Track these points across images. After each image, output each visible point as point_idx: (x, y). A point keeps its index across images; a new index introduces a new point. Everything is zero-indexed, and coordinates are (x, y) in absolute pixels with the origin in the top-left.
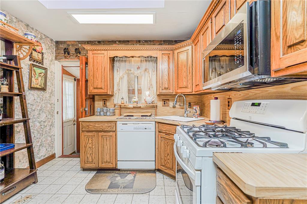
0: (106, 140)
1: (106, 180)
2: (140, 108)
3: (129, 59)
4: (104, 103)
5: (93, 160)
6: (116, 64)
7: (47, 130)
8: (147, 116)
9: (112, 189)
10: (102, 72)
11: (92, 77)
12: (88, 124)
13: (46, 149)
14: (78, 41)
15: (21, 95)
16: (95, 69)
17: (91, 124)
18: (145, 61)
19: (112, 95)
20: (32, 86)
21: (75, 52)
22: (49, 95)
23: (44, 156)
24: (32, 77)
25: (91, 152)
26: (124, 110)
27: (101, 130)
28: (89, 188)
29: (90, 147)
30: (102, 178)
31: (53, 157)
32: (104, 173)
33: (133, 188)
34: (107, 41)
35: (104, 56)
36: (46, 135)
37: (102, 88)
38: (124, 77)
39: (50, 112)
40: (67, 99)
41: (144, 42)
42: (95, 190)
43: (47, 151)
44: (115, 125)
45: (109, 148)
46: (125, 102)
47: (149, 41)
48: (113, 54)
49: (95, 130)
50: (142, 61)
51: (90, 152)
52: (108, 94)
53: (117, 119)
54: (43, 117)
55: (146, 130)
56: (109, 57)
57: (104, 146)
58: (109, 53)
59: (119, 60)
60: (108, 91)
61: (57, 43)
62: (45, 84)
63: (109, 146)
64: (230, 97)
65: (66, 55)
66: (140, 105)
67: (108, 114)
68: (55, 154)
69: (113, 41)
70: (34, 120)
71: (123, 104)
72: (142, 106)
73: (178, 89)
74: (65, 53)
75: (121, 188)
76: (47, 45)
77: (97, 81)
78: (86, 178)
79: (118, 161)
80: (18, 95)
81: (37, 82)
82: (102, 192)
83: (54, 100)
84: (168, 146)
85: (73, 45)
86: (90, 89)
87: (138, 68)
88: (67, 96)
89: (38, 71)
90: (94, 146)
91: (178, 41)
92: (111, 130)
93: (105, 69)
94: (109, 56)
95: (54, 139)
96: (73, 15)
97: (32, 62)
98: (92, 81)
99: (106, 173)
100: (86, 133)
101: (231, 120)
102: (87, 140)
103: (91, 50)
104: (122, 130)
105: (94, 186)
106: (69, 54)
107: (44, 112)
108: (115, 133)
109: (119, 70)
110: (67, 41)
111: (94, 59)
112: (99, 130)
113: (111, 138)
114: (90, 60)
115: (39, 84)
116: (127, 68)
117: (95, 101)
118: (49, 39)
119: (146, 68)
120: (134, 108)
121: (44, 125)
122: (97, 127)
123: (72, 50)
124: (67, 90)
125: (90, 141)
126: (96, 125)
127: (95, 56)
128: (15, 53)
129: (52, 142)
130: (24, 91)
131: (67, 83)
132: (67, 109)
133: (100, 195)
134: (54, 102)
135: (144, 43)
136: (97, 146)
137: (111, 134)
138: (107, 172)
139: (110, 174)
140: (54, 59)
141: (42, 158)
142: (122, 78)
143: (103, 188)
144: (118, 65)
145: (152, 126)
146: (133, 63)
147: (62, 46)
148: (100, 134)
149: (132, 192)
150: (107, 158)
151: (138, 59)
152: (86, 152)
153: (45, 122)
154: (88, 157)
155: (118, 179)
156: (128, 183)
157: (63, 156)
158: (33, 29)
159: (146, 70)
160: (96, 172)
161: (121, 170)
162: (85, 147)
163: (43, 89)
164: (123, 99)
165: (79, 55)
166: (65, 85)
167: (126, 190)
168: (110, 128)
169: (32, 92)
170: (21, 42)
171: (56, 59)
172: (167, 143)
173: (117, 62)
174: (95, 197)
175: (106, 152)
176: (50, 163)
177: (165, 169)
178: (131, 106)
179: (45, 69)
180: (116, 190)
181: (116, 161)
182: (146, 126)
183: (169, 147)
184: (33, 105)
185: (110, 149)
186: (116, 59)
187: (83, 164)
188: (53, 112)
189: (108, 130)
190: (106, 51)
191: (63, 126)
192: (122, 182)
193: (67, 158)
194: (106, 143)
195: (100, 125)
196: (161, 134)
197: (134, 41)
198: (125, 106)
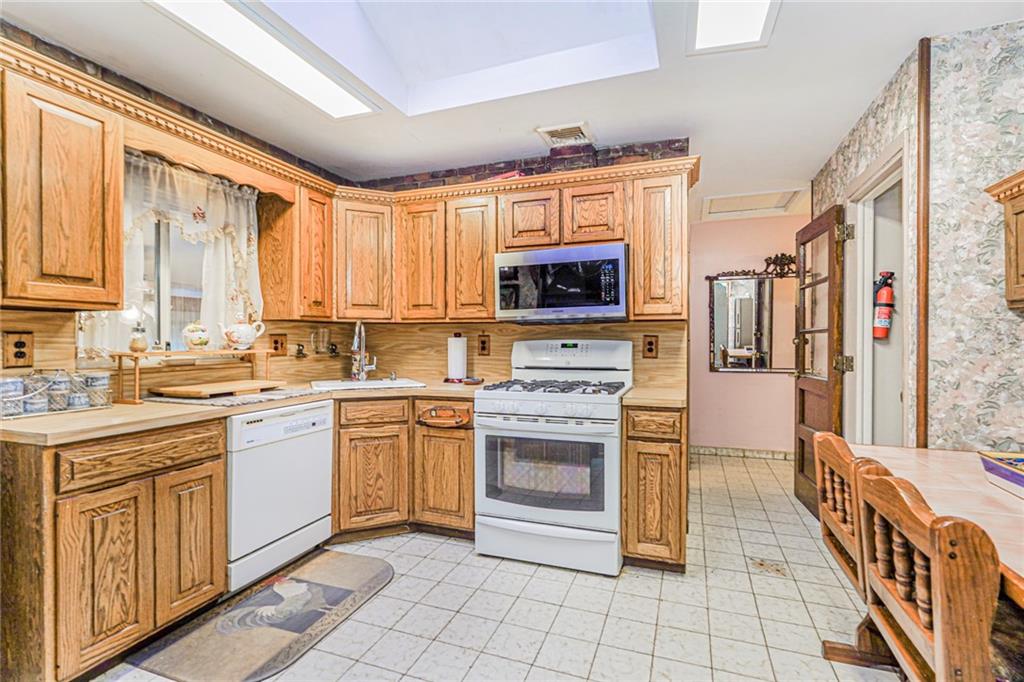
0: (191, 499)
4: (13, 350)
12: (103, 450)
17: (122, 447)
27: (169, 463)
29: (112, 559)
41: (210, 121)
44: (222, 432)
49: (140, 470)
51: (117, 580)
55: (314, 429)
64: (486, 334)
73: (346, 308)
79: (233, 561)
84: (377, 456)
91: (307, 165)
92: (209, 453)
94: (122, 136)
100: (88, 495)
101: (514, 370)
102: (100, 528)
104: (251, 445)
108: (221, 462)
112: (160, 465)
113: (207, 485)
122: (150, 453)
125: (114, 530)
136: (149, 537)
137: (208, 467)
150: (193, 570)
168: (205, 447)
172: (376, 448)
175: (190, 548)
177: (368, 520)
181: (226, 567)
182: (314, 417)
183: (380, 458)
189: (197, 456)
194: (191, 512)
195: (164, 444)
196: (351, 430)
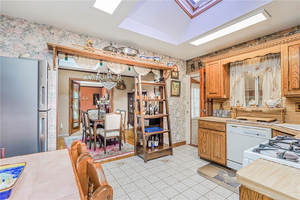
0: (217, 138)
1: (215, 171)
2: (261, 112)
3: (246, 62)
4: (220, 106)
5: (206, 152)
6: (232, 69)
7: (181, 123)
8: (265, 121)
9: (216, 180)
10: (216, 79)
11: (208, 84)
12: (203, 122)
13: (180, 137)
14: (200, 57)
15: (166, 100)
16: (211, 78)
17: (206, 123)
18: (266, 59)
19: (228, 99)
20: (172, 94)
21: (198, 65)
22: (182, 100)
23: (179, 141)
24: (172, 88)
25: (205, 145)
26: (241, 113)
27: (213, 129)
28: (199, 171)
29: (204, 141)
30: (212, 169)
31: (184, 143)
32: (216, 166)
33: (236, 188)
34: (223, 50)
35: (218, 65)
36: (180, 127)
37: (216, 93)
38: (240, 80)
39: (182, 111)
40: (195, 101)
41: (265, 37)
42: (204, 174)
43: (180, 138)
44: (225, 126)
45: (219, 145)
46: (241, 106)
47: (273, 34)
48: (226, 61)
49: (208, 128)
50: (263, 60)
52: (222, 98)
53: (227, 121)
54: (178, 114)
55: (258, 136)
56: (223, 65)
57: (215, 142)
58: (223, 61)
59: (235, 64)
60: (222, 95)
61: (187, 61)
62: (180, 92)
63: (219, 144)
65: (193, 69)
66: (261, 109)
67: (223, 115)
68: (186, 141)
69: (229, 48)
70: (173, 116)
71: (239, 108)
72: (264, 110)
74: (192, 68)
75: (225, 182)
76: (181, 65)
77: (212, 88)
78: (201, 164)
79: (228, 160)
80: (165, 100)
81: (175, 91)
82: (207, 177)
83: (185, 103)
85: (197, 61)
86: (207, 94)
87: (257, 69)
88: (195, 99)
89: (175, 84)
90: (207, 141)
92: (221, 130)
93: (218, 76)
94: (223, 63)
95: (185, 130)
96: (191, 43)
97: (172, 79)
98: (209, 87)
99: (217, 167)
100: (202, 129)
102: (203, 135)
103: (208, 62)
104: (231, 132)
105: (204, 172)
106: (194, 68)
107: (179, 111)
108: (224, 133)
109: (234, 74)
110: (193, 59)
111: (210, 69)
112: (211, 128)
113: (221, 137)
114: (207, 71)
115: (176, 93)
116: (244, 71)
117: (213, 104)
118: (182, 61)
119: (268, 67)
120: (252, 111)
121: (179, 120)
122: (210, 126)
123: (196, 65)
124: (195, 95)
125: (205, 137)
126: (209, 124)
127: (211, 66)
128: (164, 76)
129: (184, 132)
130: (167, 98)
131: (195, 90)
132: (195, 110)
133: (206, 179)
134: (185, 104)
135: (265, 39)
136: (210, 141)
137: (221, 133)
138: (219, 166)
139: (220, 169)
140: (185, 73)
141: (178, 142)
142: (237, 81)
143: (210, 176)
144: (234, 69)
145: (266, 133)
146: (250, 65)
147: (190, 63)
148: (212, 132)
149: (233, 190)
150: (217, 154)
151: (257, 59)
152: (202, 144)
153: (179, 118)
154: (203, 149)
155: (226, 175)
156: (234, 182)
157: (191, 145)
158: (172, 58)
159: (267, 69)
160: (210, 163)
161: (232, 170)
162: (201, 140)
163: (178, 96)
164: (239, 102)
165: (201, 68)
166: (194, 91)
167: (228, 185)
168: (220, 128)
169: (172, 98)
170: (166, 69)
171: (187, 73)
173: (233, 68)
174: (202, 178)
175: (217, 148)
176: (182, 146)
178: (249, 109)
179: (180, 82)
180: (219, 182)
181: (226, 159)
182: (258, 132)
184: (173, 106)
185: (220, 147)
186: (231, 64)
187: (200, 153)
188: (184, 112)
189: (218, 129)
190: (220, 60)
191: (192, 123)
192: (228, 179)
193: (193, 147)
194: (217, 141)
195: (212, 124)
197: (252, 41)
198: (242, 109)
